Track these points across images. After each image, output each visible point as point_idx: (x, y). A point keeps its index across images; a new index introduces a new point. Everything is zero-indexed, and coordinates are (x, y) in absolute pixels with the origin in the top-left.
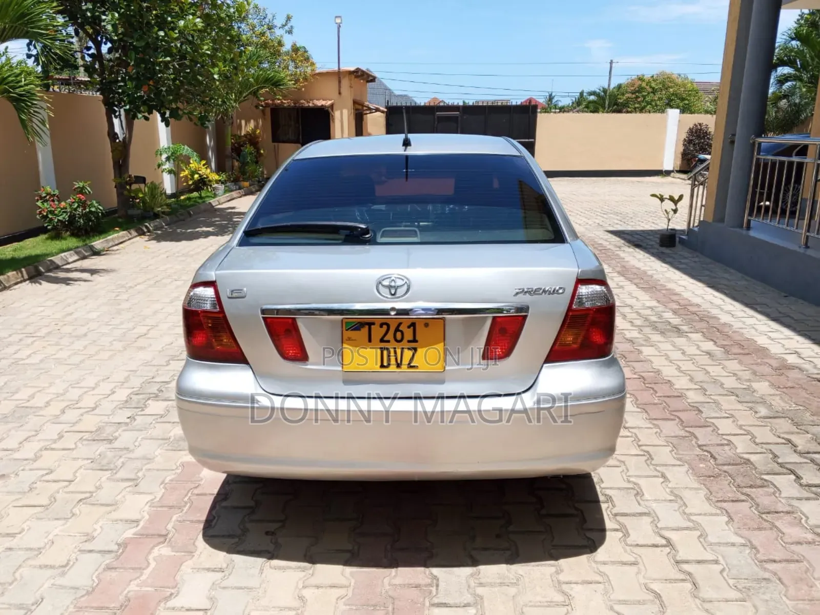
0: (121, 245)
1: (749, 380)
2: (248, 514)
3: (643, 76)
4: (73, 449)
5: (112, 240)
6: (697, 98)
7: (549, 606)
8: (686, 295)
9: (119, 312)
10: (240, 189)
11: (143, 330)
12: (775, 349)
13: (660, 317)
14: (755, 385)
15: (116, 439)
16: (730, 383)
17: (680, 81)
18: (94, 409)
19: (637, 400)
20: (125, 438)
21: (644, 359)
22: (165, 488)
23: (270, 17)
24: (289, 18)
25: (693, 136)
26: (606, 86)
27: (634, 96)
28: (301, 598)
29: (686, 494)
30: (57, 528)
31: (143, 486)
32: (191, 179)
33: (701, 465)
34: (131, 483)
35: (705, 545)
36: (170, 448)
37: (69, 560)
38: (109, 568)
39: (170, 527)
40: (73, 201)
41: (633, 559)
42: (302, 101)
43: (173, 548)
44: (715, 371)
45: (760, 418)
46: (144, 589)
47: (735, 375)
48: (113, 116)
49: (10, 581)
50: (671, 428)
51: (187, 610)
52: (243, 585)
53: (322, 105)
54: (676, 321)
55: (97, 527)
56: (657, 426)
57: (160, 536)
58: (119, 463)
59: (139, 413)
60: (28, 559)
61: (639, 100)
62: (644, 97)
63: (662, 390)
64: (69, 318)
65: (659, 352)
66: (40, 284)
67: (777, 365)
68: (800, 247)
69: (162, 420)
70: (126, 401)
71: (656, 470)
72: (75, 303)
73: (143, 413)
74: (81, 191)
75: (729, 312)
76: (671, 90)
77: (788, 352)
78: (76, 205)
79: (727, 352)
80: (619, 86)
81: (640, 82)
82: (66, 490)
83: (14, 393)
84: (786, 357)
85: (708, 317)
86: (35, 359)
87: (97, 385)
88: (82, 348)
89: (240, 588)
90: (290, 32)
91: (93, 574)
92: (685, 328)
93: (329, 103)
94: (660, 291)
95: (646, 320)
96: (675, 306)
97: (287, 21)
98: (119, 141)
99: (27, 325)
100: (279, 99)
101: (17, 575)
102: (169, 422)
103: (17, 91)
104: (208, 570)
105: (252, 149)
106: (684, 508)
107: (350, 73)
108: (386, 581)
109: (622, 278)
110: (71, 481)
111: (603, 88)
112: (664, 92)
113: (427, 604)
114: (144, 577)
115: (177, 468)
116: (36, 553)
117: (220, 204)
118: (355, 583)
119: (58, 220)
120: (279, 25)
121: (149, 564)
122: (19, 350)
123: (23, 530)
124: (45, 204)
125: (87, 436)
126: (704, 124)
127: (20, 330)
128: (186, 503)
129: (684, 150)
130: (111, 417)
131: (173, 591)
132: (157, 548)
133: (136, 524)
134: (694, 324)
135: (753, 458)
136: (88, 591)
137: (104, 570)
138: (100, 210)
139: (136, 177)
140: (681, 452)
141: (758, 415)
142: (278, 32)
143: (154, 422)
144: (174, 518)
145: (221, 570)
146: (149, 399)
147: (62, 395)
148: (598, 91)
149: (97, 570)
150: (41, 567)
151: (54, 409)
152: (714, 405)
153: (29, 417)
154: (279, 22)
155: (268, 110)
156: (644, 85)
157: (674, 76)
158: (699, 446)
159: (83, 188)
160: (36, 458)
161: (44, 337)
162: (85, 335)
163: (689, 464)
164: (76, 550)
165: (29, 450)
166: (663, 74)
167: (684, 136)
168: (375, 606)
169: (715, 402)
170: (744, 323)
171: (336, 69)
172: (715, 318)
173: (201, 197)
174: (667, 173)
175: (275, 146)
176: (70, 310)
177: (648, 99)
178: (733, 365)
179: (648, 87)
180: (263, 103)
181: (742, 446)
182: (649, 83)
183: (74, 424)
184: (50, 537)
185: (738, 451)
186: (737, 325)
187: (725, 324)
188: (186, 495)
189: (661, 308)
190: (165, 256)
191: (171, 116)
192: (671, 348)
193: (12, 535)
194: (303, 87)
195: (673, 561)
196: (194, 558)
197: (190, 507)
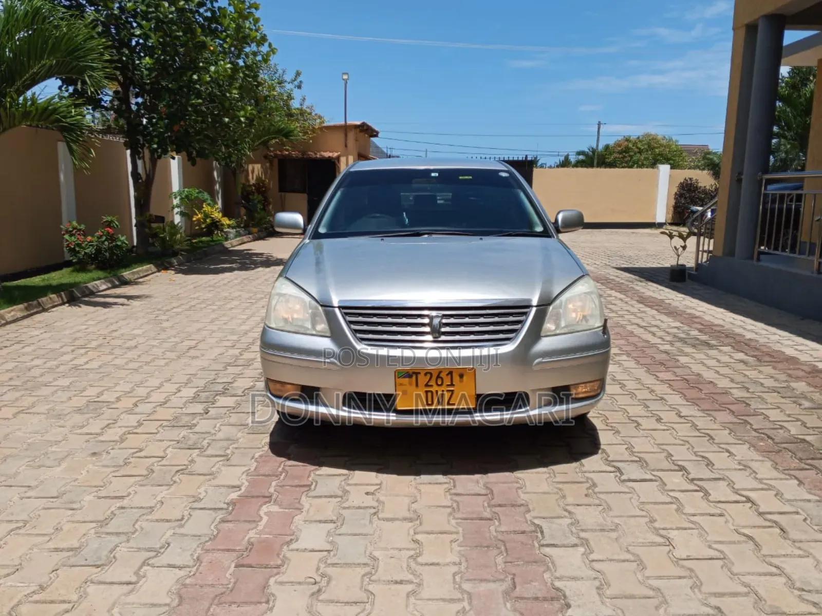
0: (146, 278)
1: (786, 381)
2: (344, 480)
3: (630, 136)
4: (156, 433)
5: (138, 272)
6: (681, 158)
7: (651, 546)
8: (707, 318)
9: (164, 330)
10: (249, 234)
11: (193, 343)
12: (803, 358)
13: (688, 334)
14: (793, 385)
15: (196, 425)
16: (769, 383)
17: (664, 142)
18: (165, 403)
19: (685, 396)
20: (204, 425)
21: (681, 365)
22: (256, 461)
23: (280, 72)
24: (298, 74)
25: (684, 190)
26: (595, 147)
27: (621, 156)
28: (416, 542)
29: (754, 465)
30: (163, 492)
31: (234, 461)
32: (203, 223)
33: (762, 444)
34: (222, 458)
35: (783, 501)
36: (250, 432)
37: (183, 516)
38: (223, 521)
39: (272, 490)
40: (102, 234)
41: (719, 512)
42: (310, 153)
43: (280, 506)
44: (752, 374)
45: (805, 409)
46: (263, 536)
47: (772, 377)
48: (137, 157)
49: (133, 531)
50: (725, 417)
51: (311, 551)
52: (357, 532)
53: (329, 157)
54: (704, 338)
55: (202, 490)
56: (709, 415)
57: (264, 497)
58: (205, 443)
59: (211, 406)
60: (144, 515)
61: (626, 159)
62: (631, 157)
63: (707, 389)
64: (115, 334)
65: (695, 360)
66: (80, 307)
67: (810, 370)
68: (813, 273)
69: (235, 411)
70: (194, 397)
71: (720, 447)
72: (117, 322)
73: (214, 406)
74: (109, 224)
75: (752, 331)
76: (657, 150)
77: (816, 360)
78: (104, 238)
79: (759, 360)
80: (607, 147)
81: (626, 143)
82: (160, 464)
83: (82, 391)
84: (816, 364)
85: (733, 334)
86: (94, 365)
87: (161, 385)
88: (136, 357)
89: (355, 535)
90: (299, 87)
91: (211, 525)
92: (713, 342)
93: (336, 154)
94: (681, 315)
95: (675, 336)
96: (700, 326)
97: (296, 77)
98: (143, 181)
99: (76, 339)
100: (287, 150)
101: (137, 526)
102: (243, 413)
103: (68, 120)
104: (320, 521)
105: (260, 197)
106: (754, 474)
107: (356, 127)
108: (492, 528)
109: (641, 305)
110: (163, 458)
111: (592, 148)
112: (650, 152)
113: (537, 545)
114: (260, 528)
115: (263, 447)
116: (150, 510)
117: (232, 247)
118: (463, 530)
119: (85, 253)
120: (288, 80)
121: (261, 518)
122: (75, 358)
123: (129, 494)
124: (73, 238)
125: (165, 423)
126: (694, 179)
127: (71, 343)
128: (281, 473)
129: (676, 203)
130: (184, 409)
131: (292, 537)
132: (264, 506)
133: (238, 489)
134: (722, 339)
135: (808, 438)
136: (210, 538)
137: (220, 522)
138: (126, 244)
139: (156, 216)
140: (738, 434)
141: (802, 407)
142: (288, 87)
143: (228, 413)
144: (274, 484)
145: (332, 521)
146: (217, 395)
147: (129, 393)
148: (587, 150)
149: (213, 522)
150: (157, 521)
151: (127, 403)
152: (759, 400)
153: (104, 409)
154: (288, 77)
155: (276, 162)
156: (630, 145)
157: (660, 137)
158: (755, 430)
159: (112, 222)
160: (122, 440)
161: (96, 348)
162: (136, 347)
163: (748, 443)
164: (188, 508)
165: (113, 434)
166: (648, 135)
167: (675, 190)
168: (488, 547)
169: (759, 397)
170: (769, 339)
171: (343, 123)
172: (741, 335)
173: (213, 241)
174: (660, 225)
175: (281, 196)
176: (114, 327)
177: (635, 158)
178: (768, 370)
179: (634, 148)
180: (272, 154)
181: (794, 429)
182: (635, 144)
183: (149, 414)
184: (159, 499)
185: (792, 433)
186: (762, 340)
187: (750, 340)
188: (279, 467)
189: (686, 328)
190: (192, 287)
191: (198, 156)
192: (705, 357)
193: (122, 497)
194: (311, 138)
195: (756, 514)
196: (303, 514)
197: (286, 476)
